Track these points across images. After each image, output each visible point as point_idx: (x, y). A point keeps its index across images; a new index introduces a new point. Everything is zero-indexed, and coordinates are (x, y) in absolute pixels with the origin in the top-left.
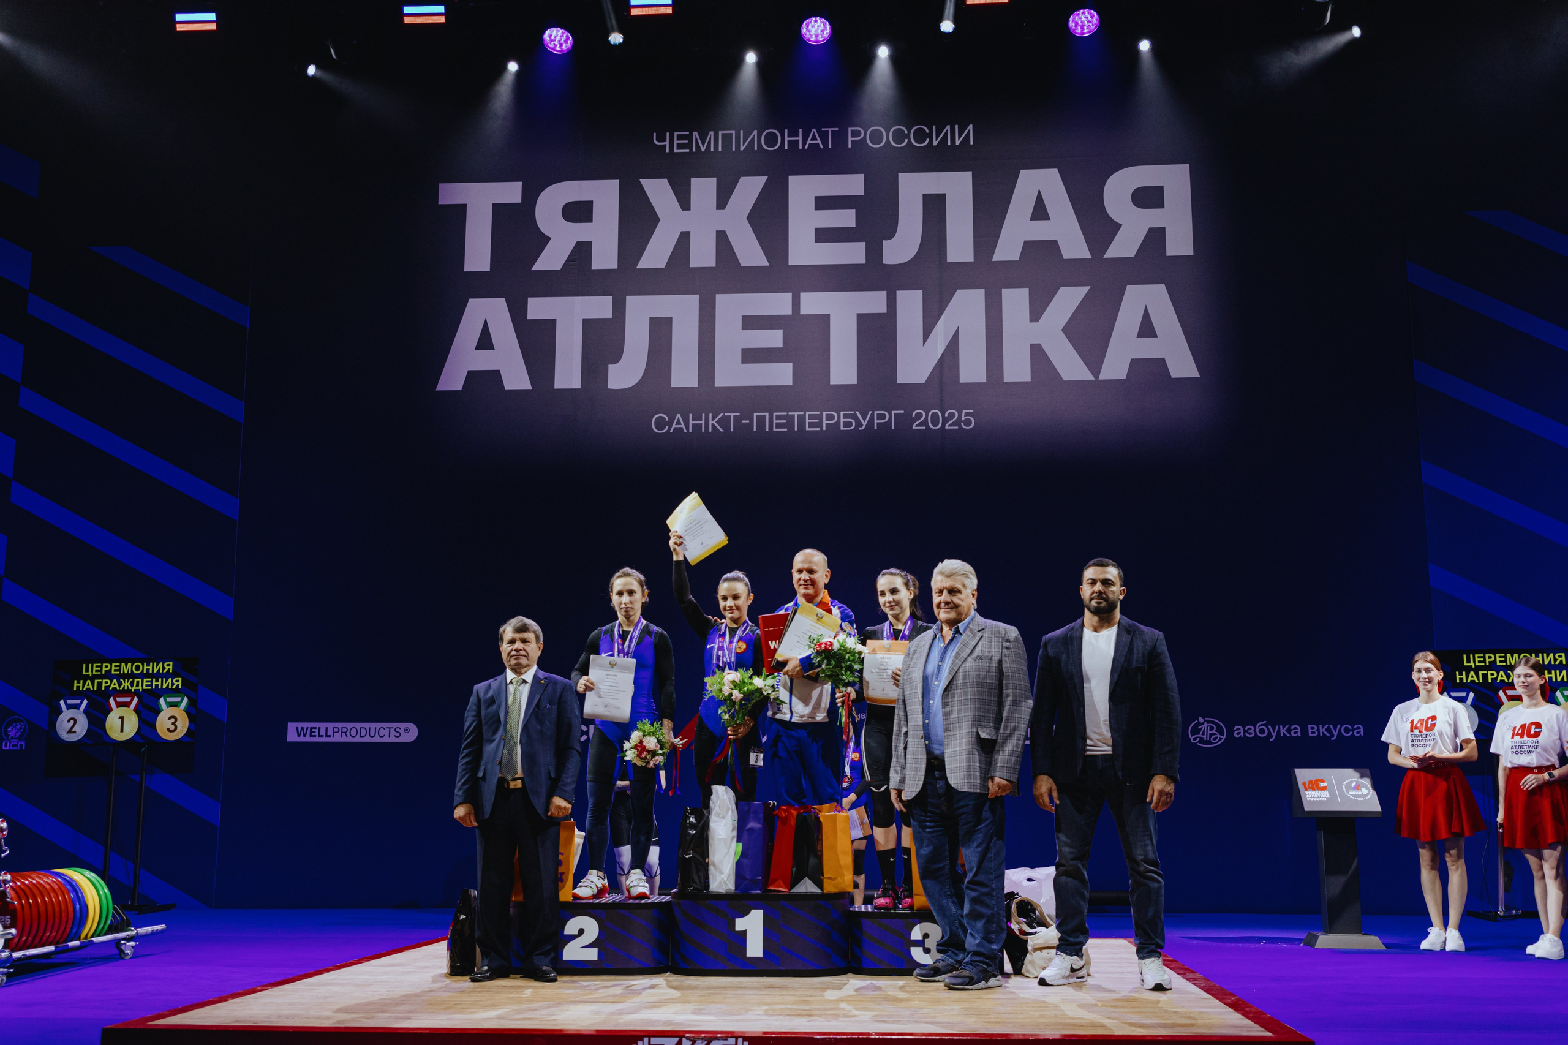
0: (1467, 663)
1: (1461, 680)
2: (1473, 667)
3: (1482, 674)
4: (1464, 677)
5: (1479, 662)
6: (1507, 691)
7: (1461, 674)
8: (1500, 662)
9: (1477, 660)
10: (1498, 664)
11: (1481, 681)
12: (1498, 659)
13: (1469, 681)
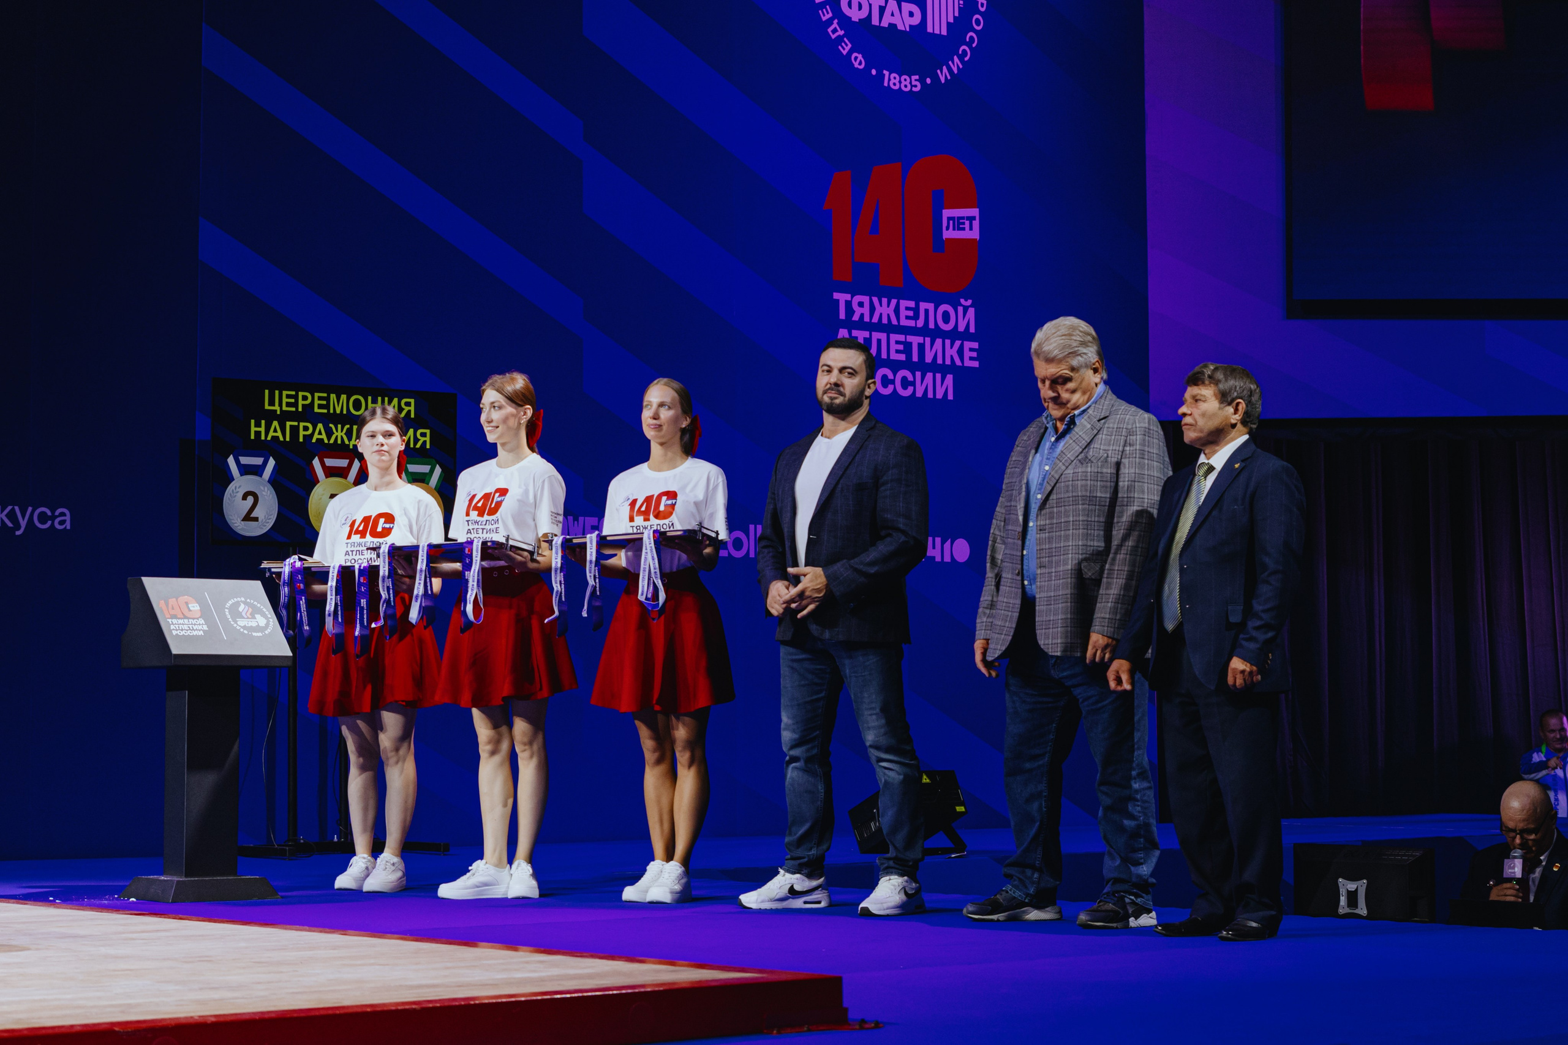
0: (269, 405)
1: (258, 434)
2: (278, 413)
3: (291, 426)
4: (262, 429)
5: (288, 405)
6: (326, 460)
7: (258, 425)
8: (320, 407)
9: (285, 400)
10: (316, 410)
11: (288, 439)
12: (317, 402)
13: (269, 438)
